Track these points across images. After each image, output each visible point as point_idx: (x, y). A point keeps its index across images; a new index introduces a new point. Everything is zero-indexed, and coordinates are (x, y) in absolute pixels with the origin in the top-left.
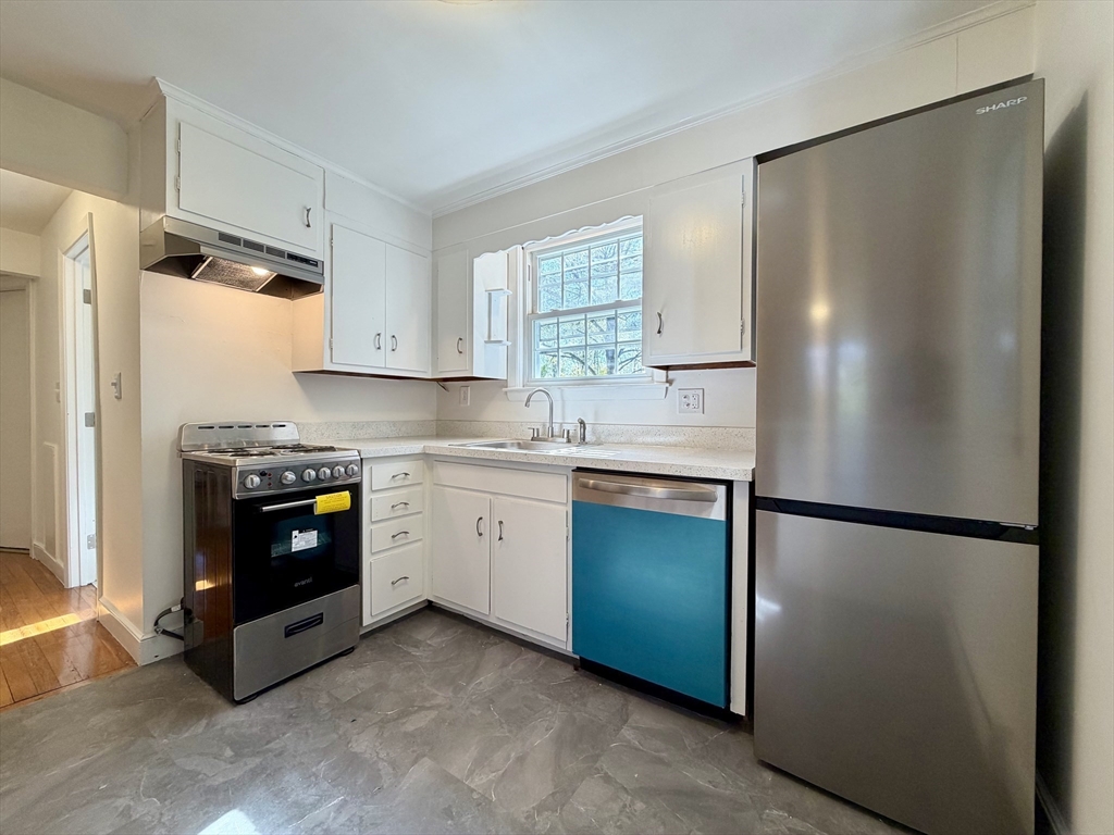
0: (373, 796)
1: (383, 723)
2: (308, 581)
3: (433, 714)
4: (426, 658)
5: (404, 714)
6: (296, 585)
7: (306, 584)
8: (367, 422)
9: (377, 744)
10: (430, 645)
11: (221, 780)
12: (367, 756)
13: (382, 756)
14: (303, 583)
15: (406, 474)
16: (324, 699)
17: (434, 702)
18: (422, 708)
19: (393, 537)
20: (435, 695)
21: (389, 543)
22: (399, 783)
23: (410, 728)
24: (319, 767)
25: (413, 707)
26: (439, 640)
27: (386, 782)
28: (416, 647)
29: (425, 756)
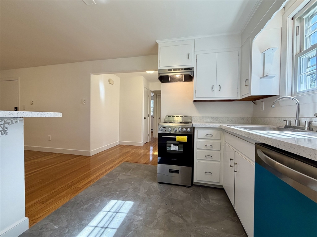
0: (145, 226)
1: (170, 211)
2: (176, 160)
3: (181, 221)
4: (203, 204)
5: (176, 214)
6: (172, 159)
7: (175, 160)
8: (217, 117)
9: (162, 215)
10: (210, 202)
11: (139, 195)
12: (157, 215)
13: (159, 219)
14: (174, 160)
15: (212, 135)
16: (169, 194)
17: (187, 219)
18: (182, 217)
19: (206, 156)
20: (190, 217)
21: (204, 158)
22: (151, 230)
23: (172, 219)
24: (149, 208)
25: (180, 214)
26: (215, 202)
27: (151, 226)
28: (205, 199)
29: (164, 230)
